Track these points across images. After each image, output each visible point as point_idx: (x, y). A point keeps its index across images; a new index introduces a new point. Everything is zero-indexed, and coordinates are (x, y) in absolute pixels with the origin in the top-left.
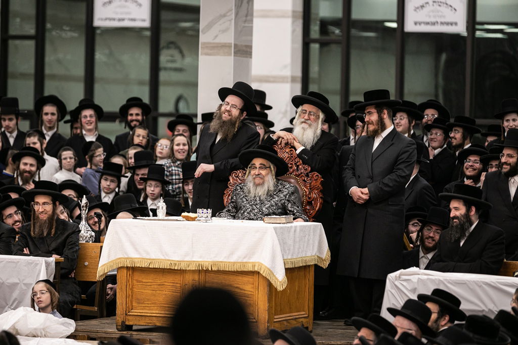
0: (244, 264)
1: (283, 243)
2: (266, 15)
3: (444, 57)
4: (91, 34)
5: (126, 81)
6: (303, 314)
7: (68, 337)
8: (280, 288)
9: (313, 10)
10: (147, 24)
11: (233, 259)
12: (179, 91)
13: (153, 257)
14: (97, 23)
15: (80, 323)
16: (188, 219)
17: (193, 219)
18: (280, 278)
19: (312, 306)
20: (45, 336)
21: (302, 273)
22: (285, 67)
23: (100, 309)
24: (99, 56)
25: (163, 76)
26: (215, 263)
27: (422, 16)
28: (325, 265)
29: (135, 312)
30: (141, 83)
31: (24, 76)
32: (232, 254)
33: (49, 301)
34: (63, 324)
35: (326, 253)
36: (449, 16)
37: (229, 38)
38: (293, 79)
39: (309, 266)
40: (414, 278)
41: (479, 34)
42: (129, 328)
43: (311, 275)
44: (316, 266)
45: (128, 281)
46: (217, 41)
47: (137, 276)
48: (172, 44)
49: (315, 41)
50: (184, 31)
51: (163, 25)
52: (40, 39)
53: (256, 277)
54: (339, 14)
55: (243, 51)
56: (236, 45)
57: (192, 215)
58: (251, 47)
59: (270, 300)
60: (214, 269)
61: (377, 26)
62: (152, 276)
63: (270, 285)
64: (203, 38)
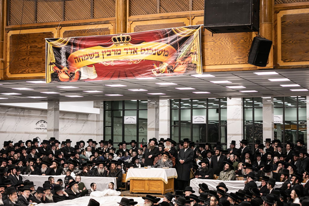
0: (158, 178)
1: (167, 173)
2: (162, 120)
3: (201, 128)
4: (123, 125)
5: (131, 136)
6: (172, 189)
7: (119, 196)
8: (166, 183)
9: (172, 119)
10: (136, 123)
11: (156, 177)
12: (143, 137)
13: (138, 177)
14: (125, 123)
15: (122, 192)
16: (146, 168)
17: (147, 168)
18: (166, 181)
19: (174, 187)
20: (114, 195)
21: (171, 180)
22: (166, 132)
23: (126, 188)
24: (125, 129)
25: (140, 134)
26: (152, 178)
27: (196, 120)
28: (176, 178)
29: (134, 189)
30: (135, 136)
31: (109, 135)
32: (156, 176)
33: (112, 187)
34: (118, 193)
35: (176, 175)
36: (202, 120)
37: (154, 127)
38: (168, 135)
39: (173, 178)
40: (196, 181)
41: (209, 123)
42: (133, 193)
43: (173, 180)
44: (174, 178)
45: (132, 182)
46: (151, 127)
47: (134, 181)
48: (141, 127)
49: (173, 126)
50: (144, 124)
51: (139, 123)
52: (112, 127)
53: (161, 181)
54: (178, 120)
55: (157, 129)
56: (155, 128)
57: (146, 167)
58: (159, 129)
59: (164, 186)
60: (152, 179)
61: (186, 122)
62: (138, 181)
63: (164, 183)
64: (148, 127)
